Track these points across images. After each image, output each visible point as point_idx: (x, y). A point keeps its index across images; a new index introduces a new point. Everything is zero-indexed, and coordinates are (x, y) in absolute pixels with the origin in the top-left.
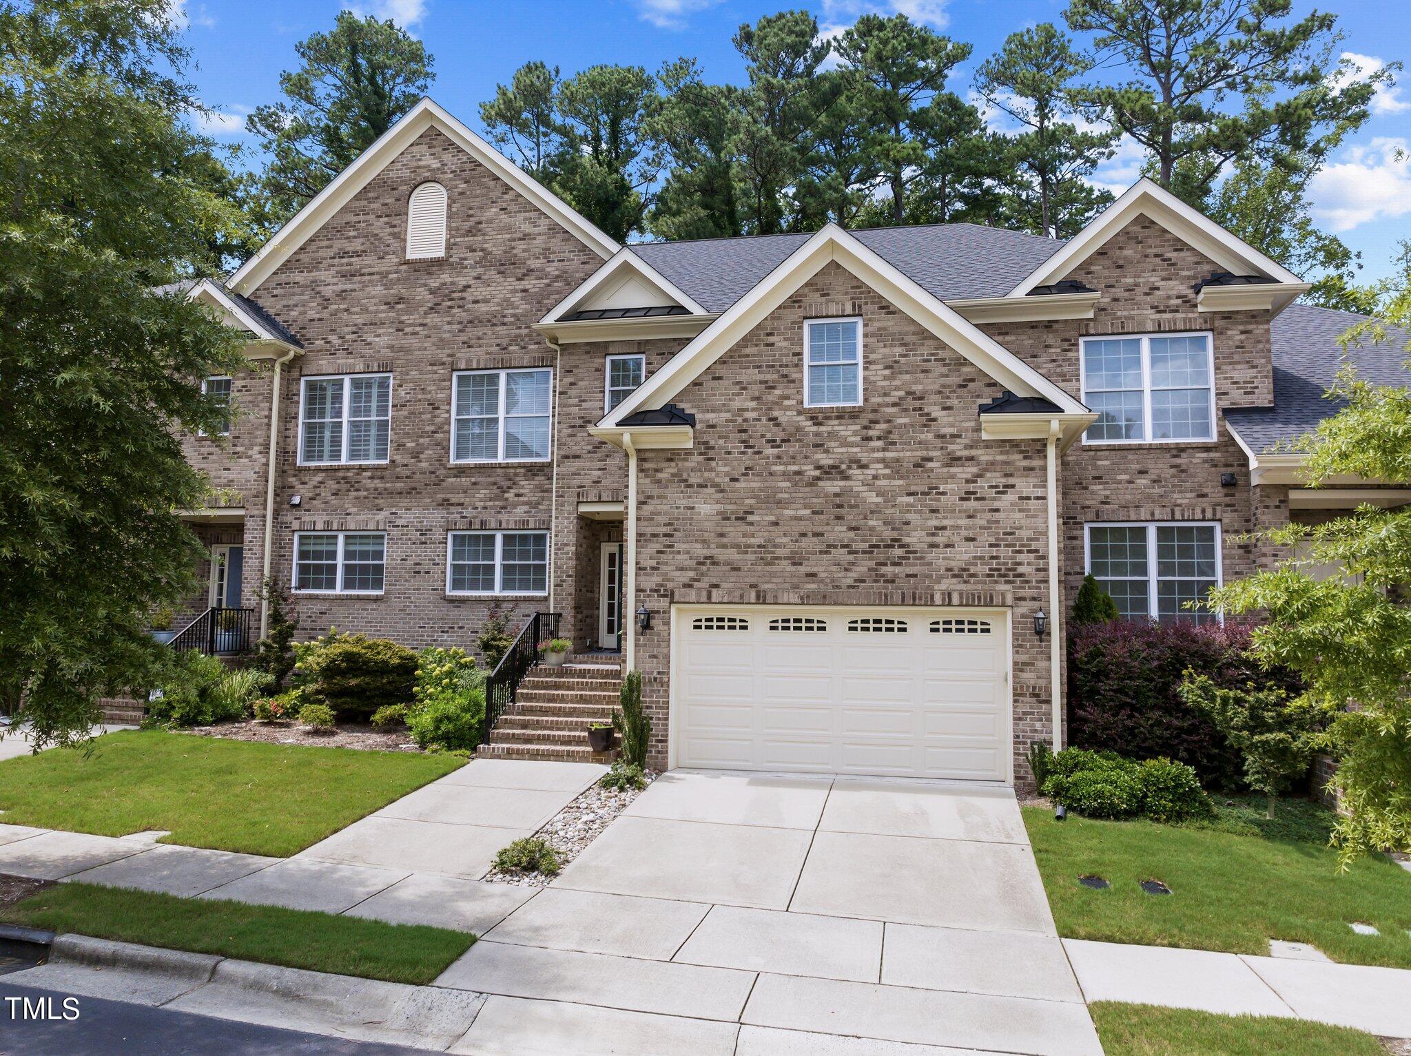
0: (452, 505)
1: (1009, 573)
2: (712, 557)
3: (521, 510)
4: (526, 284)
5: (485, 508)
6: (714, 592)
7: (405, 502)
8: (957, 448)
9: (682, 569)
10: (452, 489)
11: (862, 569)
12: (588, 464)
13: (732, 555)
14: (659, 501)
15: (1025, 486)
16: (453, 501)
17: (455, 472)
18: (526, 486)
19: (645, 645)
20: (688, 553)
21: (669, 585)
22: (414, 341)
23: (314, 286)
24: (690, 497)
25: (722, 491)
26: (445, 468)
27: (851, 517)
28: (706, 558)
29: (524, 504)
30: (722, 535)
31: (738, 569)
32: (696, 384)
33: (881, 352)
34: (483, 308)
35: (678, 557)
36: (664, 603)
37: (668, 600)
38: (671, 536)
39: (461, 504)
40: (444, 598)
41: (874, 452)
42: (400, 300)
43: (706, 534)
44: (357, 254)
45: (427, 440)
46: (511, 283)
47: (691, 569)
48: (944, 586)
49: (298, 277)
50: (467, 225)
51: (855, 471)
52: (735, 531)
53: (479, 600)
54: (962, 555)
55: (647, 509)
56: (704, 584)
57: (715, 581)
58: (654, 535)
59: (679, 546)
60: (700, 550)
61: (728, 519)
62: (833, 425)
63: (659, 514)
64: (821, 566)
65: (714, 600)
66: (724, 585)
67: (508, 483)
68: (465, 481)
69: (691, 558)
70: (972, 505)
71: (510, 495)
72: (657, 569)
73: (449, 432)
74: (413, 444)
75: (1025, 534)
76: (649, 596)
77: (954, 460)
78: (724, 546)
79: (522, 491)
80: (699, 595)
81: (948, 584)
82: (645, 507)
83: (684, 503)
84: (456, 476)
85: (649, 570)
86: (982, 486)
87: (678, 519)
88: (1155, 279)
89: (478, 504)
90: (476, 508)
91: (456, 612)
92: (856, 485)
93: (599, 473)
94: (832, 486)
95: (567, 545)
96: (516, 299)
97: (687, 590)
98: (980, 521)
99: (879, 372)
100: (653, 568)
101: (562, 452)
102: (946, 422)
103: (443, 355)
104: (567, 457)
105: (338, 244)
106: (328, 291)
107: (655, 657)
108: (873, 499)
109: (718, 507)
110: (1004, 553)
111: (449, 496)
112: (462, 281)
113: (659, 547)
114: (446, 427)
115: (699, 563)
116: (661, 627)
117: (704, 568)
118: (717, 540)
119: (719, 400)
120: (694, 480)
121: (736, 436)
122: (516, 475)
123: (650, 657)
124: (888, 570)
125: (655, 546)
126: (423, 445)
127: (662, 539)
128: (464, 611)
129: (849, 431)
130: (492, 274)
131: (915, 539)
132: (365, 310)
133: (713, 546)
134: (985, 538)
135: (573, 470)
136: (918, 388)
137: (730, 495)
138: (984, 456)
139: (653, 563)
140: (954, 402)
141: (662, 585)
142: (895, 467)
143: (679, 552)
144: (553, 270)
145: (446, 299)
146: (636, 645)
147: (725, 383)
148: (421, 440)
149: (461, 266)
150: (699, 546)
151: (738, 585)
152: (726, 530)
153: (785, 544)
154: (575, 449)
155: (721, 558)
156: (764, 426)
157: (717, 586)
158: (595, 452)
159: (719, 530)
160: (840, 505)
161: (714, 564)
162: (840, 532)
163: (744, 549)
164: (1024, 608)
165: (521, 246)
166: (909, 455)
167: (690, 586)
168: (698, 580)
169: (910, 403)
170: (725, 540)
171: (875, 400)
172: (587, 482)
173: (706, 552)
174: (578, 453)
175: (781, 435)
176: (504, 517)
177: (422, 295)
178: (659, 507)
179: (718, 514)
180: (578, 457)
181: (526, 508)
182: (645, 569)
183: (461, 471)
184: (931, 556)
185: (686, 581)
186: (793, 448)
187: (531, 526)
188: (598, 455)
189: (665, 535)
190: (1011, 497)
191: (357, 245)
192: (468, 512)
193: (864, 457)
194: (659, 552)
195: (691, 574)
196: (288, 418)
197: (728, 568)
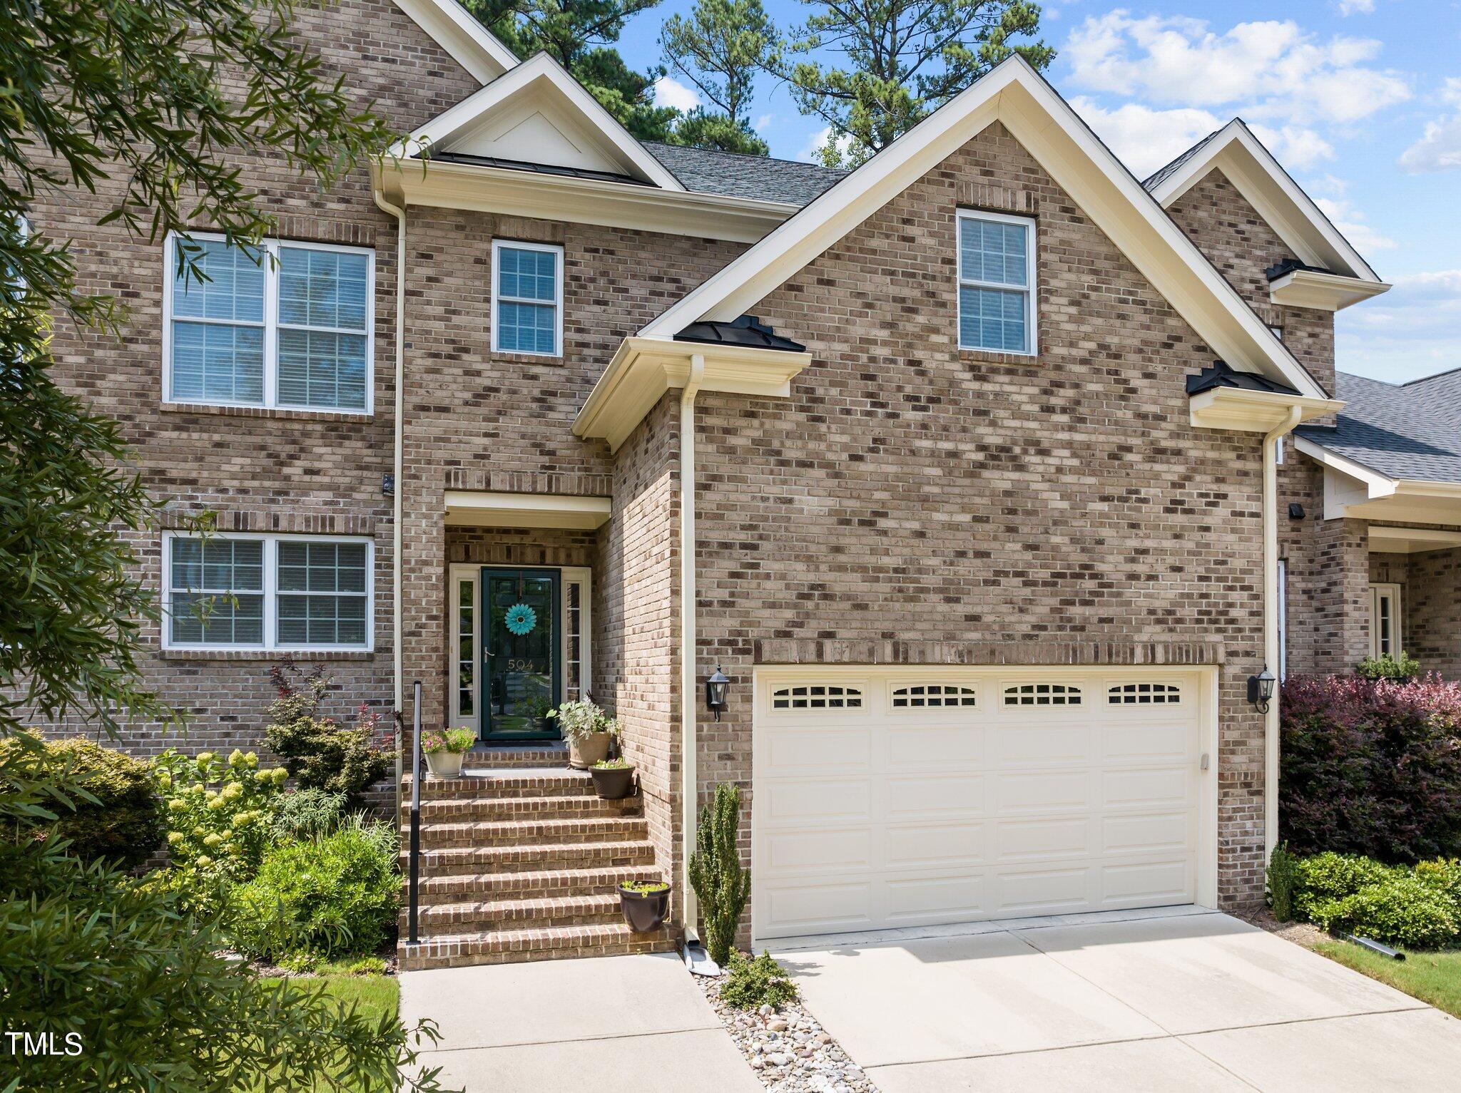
0: (172, 481)
1: (1217, 618)
2: (822, 586)
3: (316, 500)
5: (244, 491)
6: (828, 645)
8: (1160, 434)
9: (773, 605)
10: (174, 453)
11: (1041, 610)
12: (463, 425)
13: (853, 583)
14: (731, 486)
15: (1238, 496)
16: (174, 474)
17: (177, 420)
18: (327, 456)
19: (712, 738)
20: (783, 577)
21: (753, 634)
24: (784, 482)
25: (837, 475)
26: (154, 411)
27: (1028, 530)
28: (813, 587)
29: (323, 487)
30: (838, 550)
31: (862, 607)
32: (791, 286)
33: (1063, 280)
35: (768, 585)
36: (742, 664)
37: (751, 658)
38: (754, 547)
39: (193, 482)
40: (162, 656)
41: (1053, 431)
43: (813, 548)
45: (113, 354)
47: (788, 606)
48: (1144, 636)
51: (1032, 459)
52: (858, 543)
53: (235, 661)
54: (1167, 591)
55: (711, 497)
56: (810, 631)
57: (827, 627)
58: (726, 546)
59: (768, 566)
60: (802, 574)
61: (847, 522)
62: (1001, 383)
63: (732, 507)
64: (985, 603)
65: (828, 656)
66: (842, 633)
67: (290, 449)
68: (198, 438)
69: (788, 587)
70: (1179, 519)
71: (295, 470)
72: (732, 604)
73: (158, 342)
74: (81, 360)
75: (1238, 563)
76: (717, 652)
77: (1158, 453)
78: (841, 568)
79: (317, 465)
80: (802, 650)
82: (708, 495)
83: (775, 491)
84: (177, 428)
85: (716, 607)
86: (1190, 493)
87: (766, 519)
89: (226, 483)
90: (225, 491)
91: (188, 681)
92: (1033, 480)
93: (486, 441)
94: (1001, 479)
95: (426, 563)
97: (783, 641)
98: (1189, 543)
99: (1060, 309)
100: (724, 603)
101: (415, 400)
102: (1149, 397)
104: (425, 408)
107: (729, 757)
108: (1057, 504)
109: (831, 502)
110: (1215, 588)
111: (163, 465)
113: (734, 566)
114: (154, 333)
115: (802, 596)
116: (740, 706)
117: (810, 605)
118: (830, 558)
119: (829, 320)
120: (791, 453)
121: (857, 384)
122: (306, 434)
123: (720, 758)
124: (1076, 611)
125: (727, 565)
126: (102, 362)
127: (738, 553)
128: (206, 681)
129: (1024, 393)
131: (1111, 566)
133: (823, 567)
134: (1194, 569)
135: (437, 431)
136: (1113, 340)
137: (851, 484)
138: (1194, 451)
139: (724, 594)
140: (1157, 367)
141: (739, 633)
142: (1085, 457)
143: (768, 576)
146: (699, 739)
147: (839, 292)
148: (99, 353)
150: (801, 566)
151: (865, 634)
152: (843, 541)
153: (935, 569)
154: (441, 397)
155: (838, 589)
156: (898, 373)
157: (830, 635)
158: (477, 404)
159: (833, 541)
160: (1012, 510)
161: (826, 597)
162: (1011, 552)
163: (873, 574)
164: (1236, 668)
166: (1104, 440)
167: (787, 635)
168: (801, 625)
169: (1103, 361)
170: (842, 558)
171: (1059, 350)
172: (464, 455)
173: (812, 578)
174: (446, 403)
175: (926, 391)
176: (283, 509)
178: (733, 497)
179: (832, 513)
180: (445, 410)
181: (328, 496)
182: (709, 604)
183: (189, 419)
184: (1129, 592)
185: (781, 626)
186: (944, 414)
187: (339, 526)
188: (482, 411)
189: (744, 546)
190: (1222, 512)
192: (208, 498)
193: (1045, 436)
194: (734, 575)
195: (789, 614)
197: (847, 605)
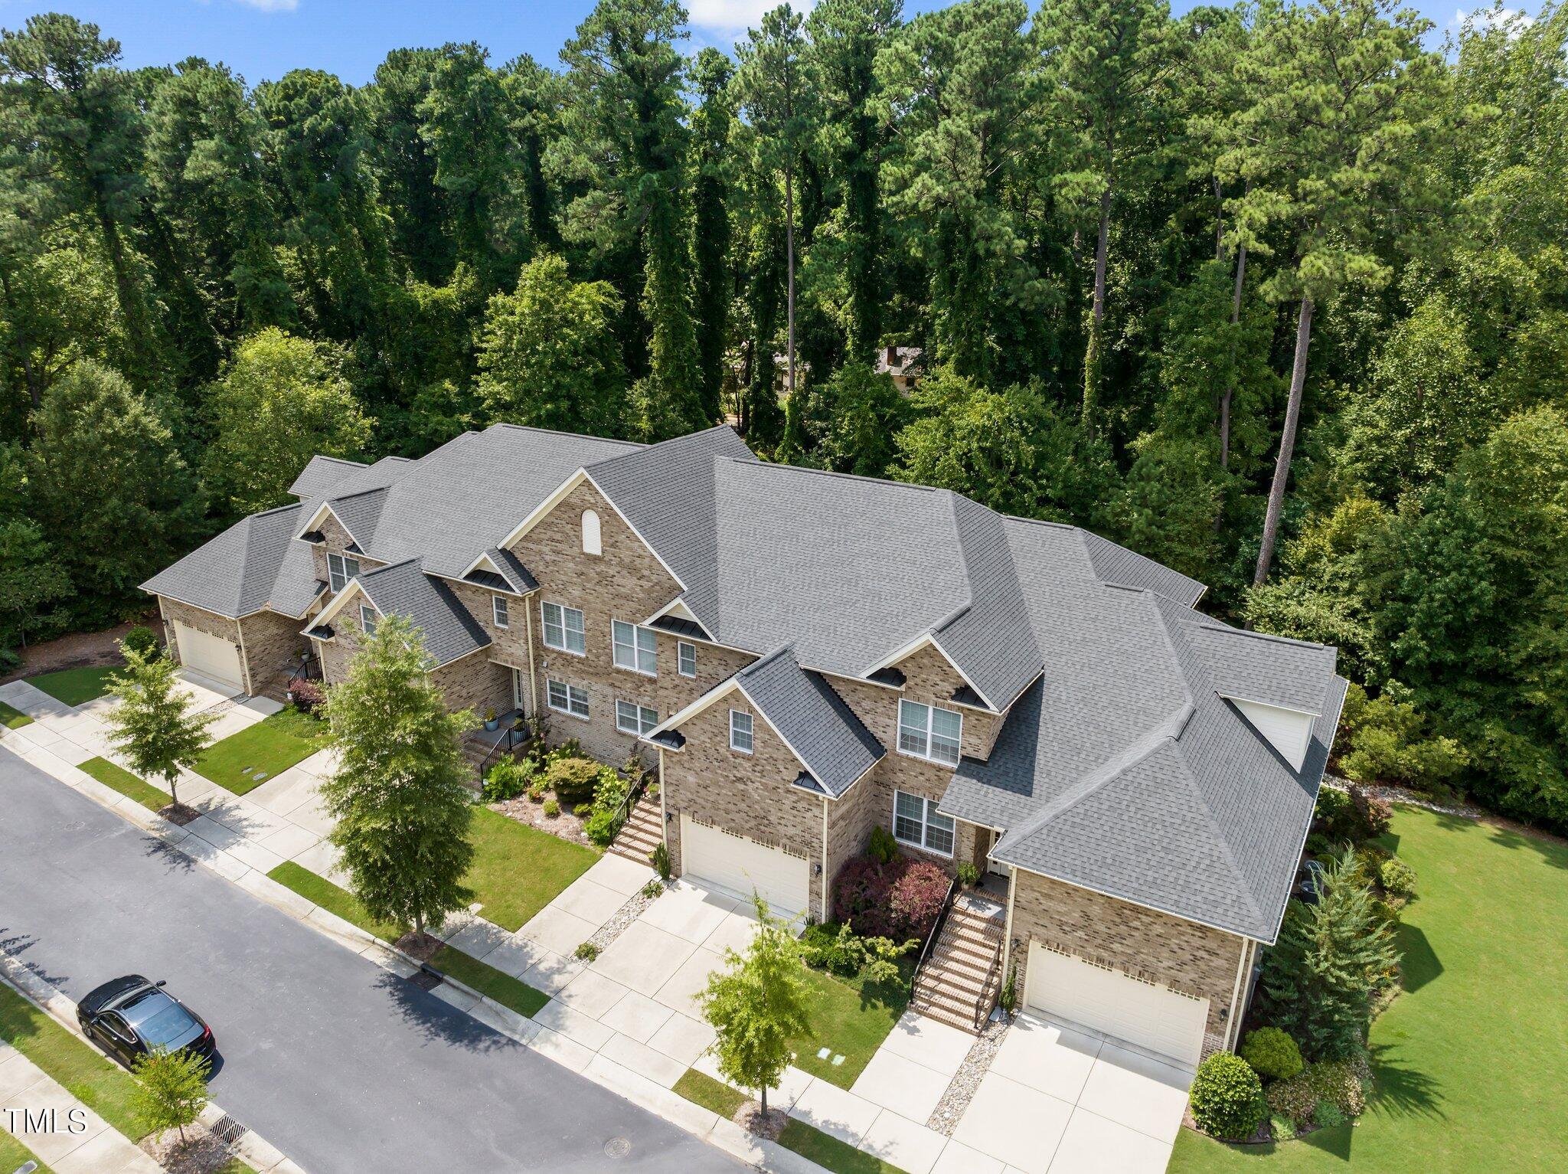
0: (616, 686)
1: (809, 844)
2: (694, 799)
3: (647, 699)
4: (642, 582)
5: (631, 692)
6: (696, 814)
7: (595, 679)
9: (683, 801)
10: (616, 679)
11: (753, 823)
13: (702, 801)
14: (673, 770)
15: (816, 811)
16: (616, 684)
17: (616, 670)
18: (649, 687)
19: (670, 826)
20: (685, 795)
21: (678, 805)
22: (590, 598)
23: (540, 553)
24: (685, 772)
25: (697, 773)
26: (612, 667)
27: (748, 801)
28: (692, 799)
30: (698, 792)
31: (704, 808)
32: (686, 724)
33: (760, 735)
34: (622, 590)
36: (676, 812)
37: (678, 811)
38: (678, 786)
39: (620, 687)
40: (616, 729)
41: (756, 777)
42: (582, 574)
43: (692, 789)
44: (558, 541)
45: (602, 650)
46: (634, 581)
47: (686, 802)
49: (531, 546)
50: (612, 541)
51: (749, 783)
52: (703, 792)
53: (631, 736)
54: (791, 831)
57: (696, 810)
58: (671, 783)
59: (681, 791)
60: (689, 795)
62: (740, 761)
63: (673, 775)
64: (736, 817)
67: (641, 683)
68: (621, 677)
69: (686, 797)
71: (641, 690)
72: (673, 798)
73: (612, 649)
74: (596, 651)
75: (814, 830)
76: (671, 807)
78: (699, 797)
80: (690, 813)
81: (784, 840)
82: (667, 770)
83: (682, 774)
84: (616, 673)
85: (670, 797)
86: (799, 806)
87: (680, 780)
88: (937, 679)
89: (628, 689)
90: (627, 691)
91: (622, 738)
92: (750, 789)
94: (741, 786)
96: (638, 589)
98: (798, 820)
99: (759, 743)
102: (785, 774)
103: (605, 609)
105: (549, 533)
106: (548, 558)
107: (674, 832)
108: (756, 797)
109: (696, 779)
110: (807, 836)
111: (614, 682)
112: (611, 572)
113: (673, 789)
114: (610, 646)
115: (689, 800)
116: (676, 821)
117: (691, 803)
118: (696, 793)
119: (695, 735)
120: (686, 766)
121: (702, 752)
122: (643, 680)
124: (762, 827)
126: (600, 652)
128: (625, 740)
129: (747, 765)
130: (625, 572)
131: (773, 818)
132: (566, 574)
133: (694, 795)
134: (800, 828)
136: (774, 756)
137: (701, 776)
138: (800, 794)
139: (673, 793)
140: (789, 767)
141: (675, 805)
142: (766, 787)
143: (681, 794)
144: (654, 578)
145: (604, 580)
147: (697, 728)
148: (600, 650)
149: (609, 563)
150: (689, 793)
152: (699, 790)
153: (722, 805)
155: (698, 801)
156: (712, 752)
159: (697, 789)
160: (744, 795)
161: (695, 802)
162: (743, 806)
163: (707, 800)
164: (814, 860)
165: (638, 561)
167: (686, 809)
169: (771, 761)
170: (699, 794)
171: (758, 755)
172: (671, 703)
173: (692, 797)
174: (666, 687)
175: (720, 757)
177: (592, 574)
178: (673, 772)
179: (696, 782)
182: (668, 796)
183: (618, 671)
184: (779, 827)
185: (685, 806)
186: (724, 765)
187: (652, 707)
188: (675, 691)
189: (676, 785)
190: (811, 815)
191: (558, 536)
192: (623, 693)
193: (753, 778)
194: (674, 791)
195: (687, 804)
196: (536, 621)
197: (700, 806)
